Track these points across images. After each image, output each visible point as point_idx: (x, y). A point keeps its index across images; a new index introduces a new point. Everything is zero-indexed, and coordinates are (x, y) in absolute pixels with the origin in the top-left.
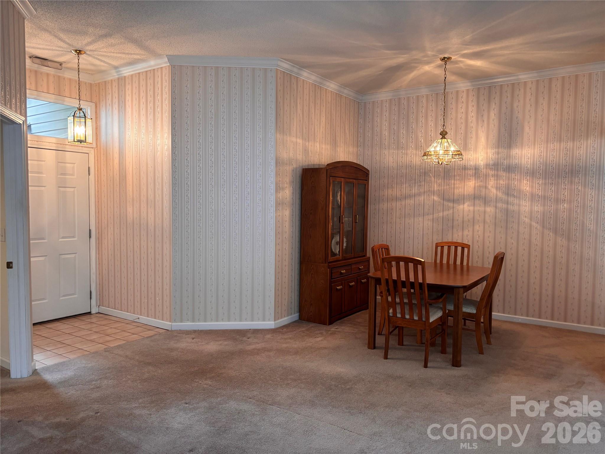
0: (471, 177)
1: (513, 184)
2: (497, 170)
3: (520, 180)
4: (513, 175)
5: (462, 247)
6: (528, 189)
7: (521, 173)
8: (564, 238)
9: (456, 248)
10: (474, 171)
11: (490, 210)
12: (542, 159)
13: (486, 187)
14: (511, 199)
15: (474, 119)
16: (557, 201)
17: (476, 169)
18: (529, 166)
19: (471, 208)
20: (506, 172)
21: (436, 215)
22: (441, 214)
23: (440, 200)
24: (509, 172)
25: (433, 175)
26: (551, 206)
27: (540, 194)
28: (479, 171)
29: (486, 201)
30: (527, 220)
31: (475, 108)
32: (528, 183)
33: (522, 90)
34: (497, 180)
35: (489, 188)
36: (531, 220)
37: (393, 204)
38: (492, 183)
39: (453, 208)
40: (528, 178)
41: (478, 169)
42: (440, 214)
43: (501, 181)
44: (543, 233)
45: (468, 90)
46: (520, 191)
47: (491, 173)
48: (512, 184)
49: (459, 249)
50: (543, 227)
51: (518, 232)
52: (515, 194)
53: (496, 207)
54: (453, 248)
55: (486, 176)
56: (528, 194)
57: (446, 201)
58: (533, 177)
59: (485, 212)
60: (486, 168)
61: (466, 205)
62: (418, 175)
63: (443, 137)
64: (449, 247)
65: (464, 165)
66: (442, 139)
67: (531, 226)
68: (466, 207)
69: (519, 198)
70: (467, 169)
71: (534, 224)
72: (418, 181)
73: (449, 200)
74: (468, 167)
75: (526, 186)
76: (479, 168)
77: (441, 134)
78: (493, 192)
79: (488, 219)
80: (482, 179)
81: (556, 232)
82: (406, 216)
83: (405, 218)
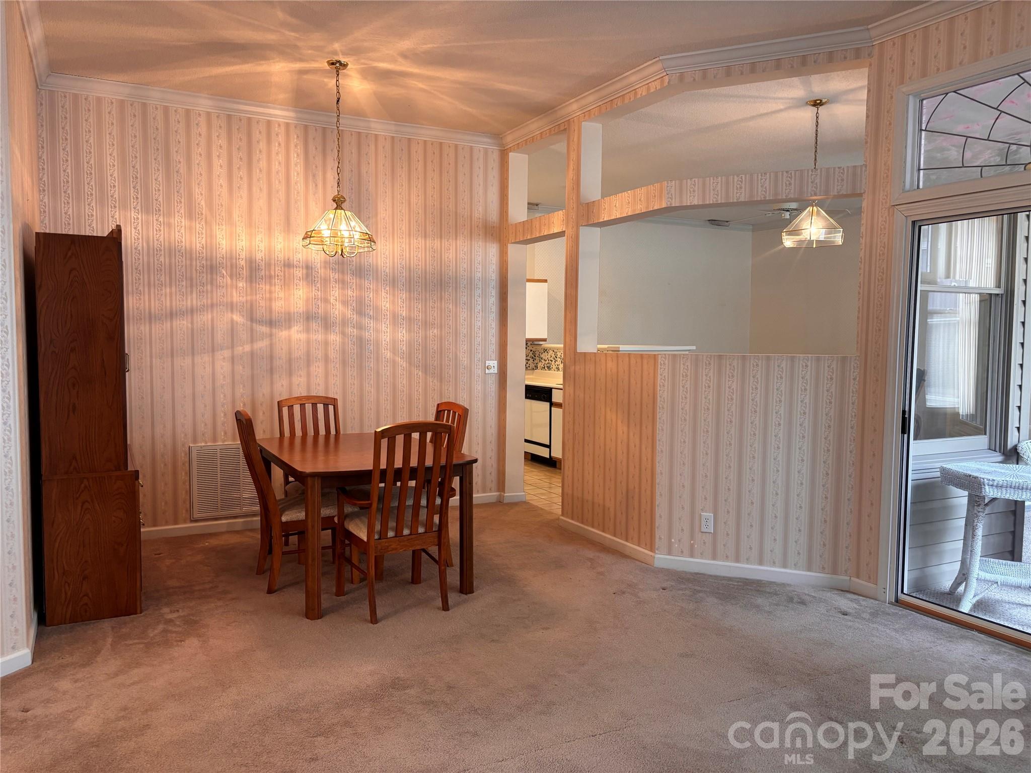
0: (300, 280)
1: (368, 297)
2: (343, 273)
3: (377, 291)
4: (366, 283)
5: (324, 404)
6: (388, 305)
7: (377, 280)
8: (436, 378)
9: (314, 406)
10: (305, 271)
11: (335, 338)
12: (404, 261)
13: (326, 301)
14: (366, 321)
15: (301, 179)
16: (426, 324)
17: (308, 268)
18: (387, 271)
19: (303, 336)
20: (356, 276)
21: (239, 350)
22: (247, 348)
23: (245, 321)
24: (360, 277)
25: (229, 273)
26: (419, 333)
27: (404, 314)
28: (313, 271)
29: (327, 323)
30: (389, 355)
31: (301, 161)
32: (388, 296)
33: (373, 147)
34: (343, 288)
35: (331, 302)
36: (394, 353)
37: (142, 328)
38: (335, 293)
39: (271, 335)
40: (388, 288)
41: (312, 268)
42: (245, 346)
43: (349, 291)
44: (410, 373)
45: (287, 125)
46: (377, 309)
47: (334, 276)
48: (366, 298)
49: (320, 407)
50: (410, 364)
51: (378, 373)
52: (371, 313)
53: (343, 334)
54: (309, 407)
55: (326, 281)
56: (388, 313)
57: (256, 323)
58: (394, 286)
59: (326, 343)
60: (325, 268)
61: (295, 329)
62: (196, 270)
63: (339, 207)
64: (302, 406)
65: (286, 258)
66: (336, 209)
67: (394, 362)
68: (296, 334)
69: (377, 319)
70: (293, 267)
71: (398, 359)
72: (198, 283)
73: (260, 322)
74: (295, 263)
75: (385, 301)
76: (313, 266)
77: (334, 201)
78: (337, 310)
79: (332, 354)
80: (319, 285)
81: (426, 371)
82: (175, 354)
83: (172, 356)
